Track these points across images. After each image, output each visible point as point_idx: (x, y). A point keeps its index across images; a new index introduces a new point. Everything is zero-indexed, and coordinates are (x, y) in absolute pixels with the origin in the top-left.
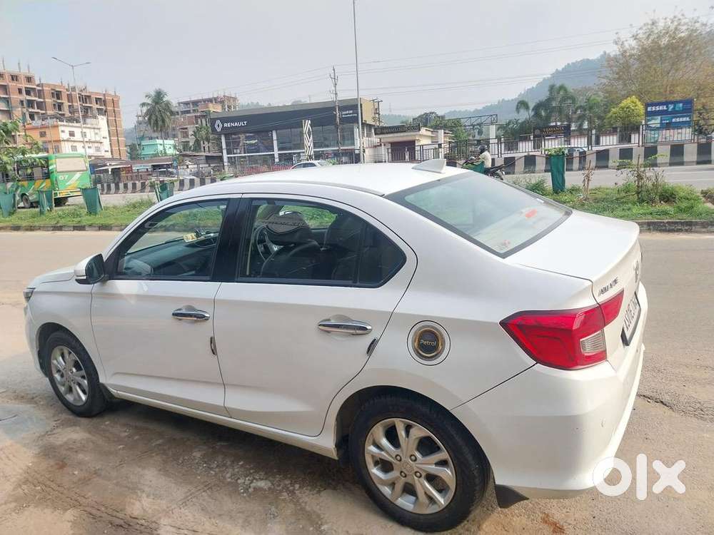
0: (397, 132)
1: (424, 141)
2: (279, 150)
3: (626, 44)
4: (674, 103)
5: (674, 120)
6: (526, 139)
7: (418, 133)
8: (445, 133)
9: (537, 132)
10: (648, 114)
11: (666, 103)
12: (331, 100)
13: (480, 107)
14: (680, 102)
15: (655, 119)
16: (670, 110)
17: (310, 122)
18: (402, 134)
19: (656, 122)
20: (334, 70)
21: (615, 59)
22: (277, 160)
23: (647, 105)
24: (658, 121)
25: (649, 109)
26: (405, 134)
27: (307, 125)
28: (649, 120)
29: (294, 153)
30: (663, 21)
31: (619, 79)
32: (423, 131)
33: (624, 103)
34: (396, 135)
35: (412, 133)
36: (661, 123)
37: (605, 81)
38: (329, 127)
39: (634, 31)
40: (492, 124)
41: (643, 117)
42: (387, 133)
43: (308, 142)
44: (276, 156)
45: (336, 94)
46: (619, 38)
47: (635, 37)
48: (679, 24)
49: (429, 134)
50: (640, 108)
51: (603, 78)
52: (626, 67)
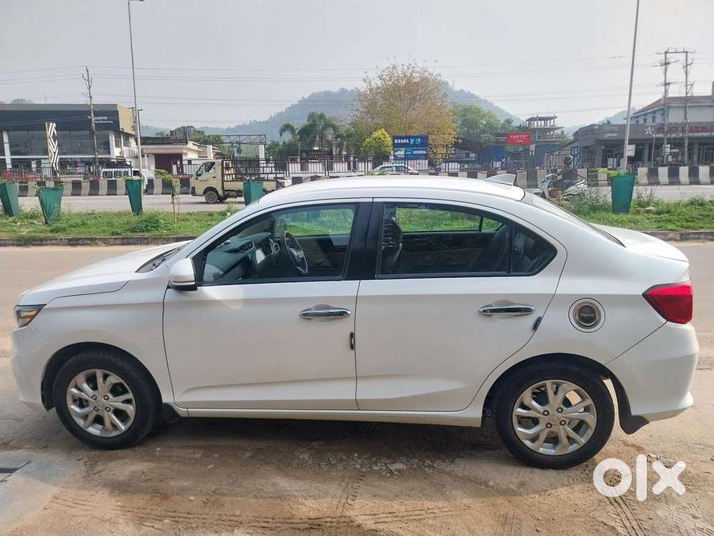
0: (162, 144)
1: (191, 156)
2: (12, 153)
3: (373, 83)
4: (415, 138)
5: (414, 152)
6: (294, 161)
7: (184, 146)
8: (213, 149)
9: (304, 155)
10: (395, 145)
11: (409, 138)
12: (84, 103)
13: (232, 126)
14: (418, 137)
15: (401, 151)
16: (411, 143)
17: (54, 124)
18: (168, 146)
19: (401, 153)
20: (87, 71)
21: (365, 95)
22: (9, 166)
23: (394, 138)
24: (403, 153)
25: (396, 141)
26: (171, 146)
27: (51, 128)
28: (396, 151)
29: (33, 159)
30: (401, 67)
31: (369, 112)
32: (190, 145)
33: (375, 135)
34: (161, 146)
35: (178, 146)
36: (405, 155)
37: (357, 113)
38: (83, 133)
39: (380, 73)
40: (261, 143)
41: (391, 148)
42: (150, 144)
43: (53, 147)
44: (8, 161)
45: (91, 97)
46: (367, 77)
47: (380, 77)
48: (413, 71)
49: (196, 148)
50: (389, 140)
51: (356, 110)
52: (373, 103)
